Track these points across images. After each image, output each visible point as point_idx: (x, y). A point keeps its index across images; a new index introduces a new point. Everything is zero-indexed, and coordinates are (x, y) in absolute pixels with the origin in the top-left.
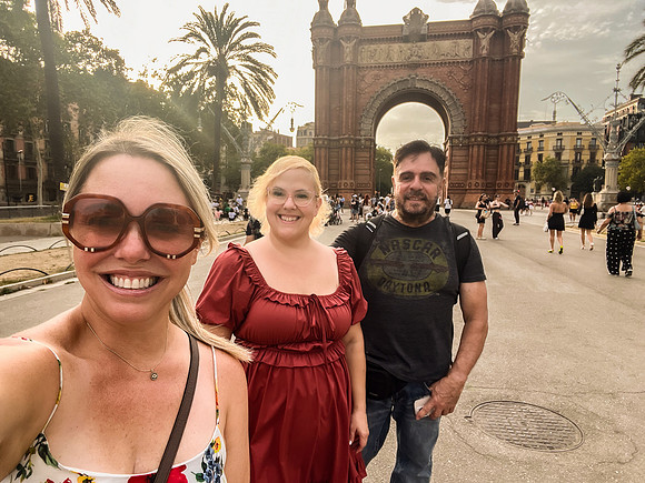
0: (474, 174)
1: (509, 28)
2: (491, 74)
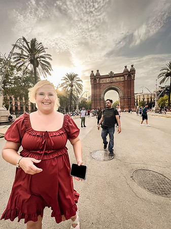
0: (126, 104)
1: (131, 74)
2: (128, 83)
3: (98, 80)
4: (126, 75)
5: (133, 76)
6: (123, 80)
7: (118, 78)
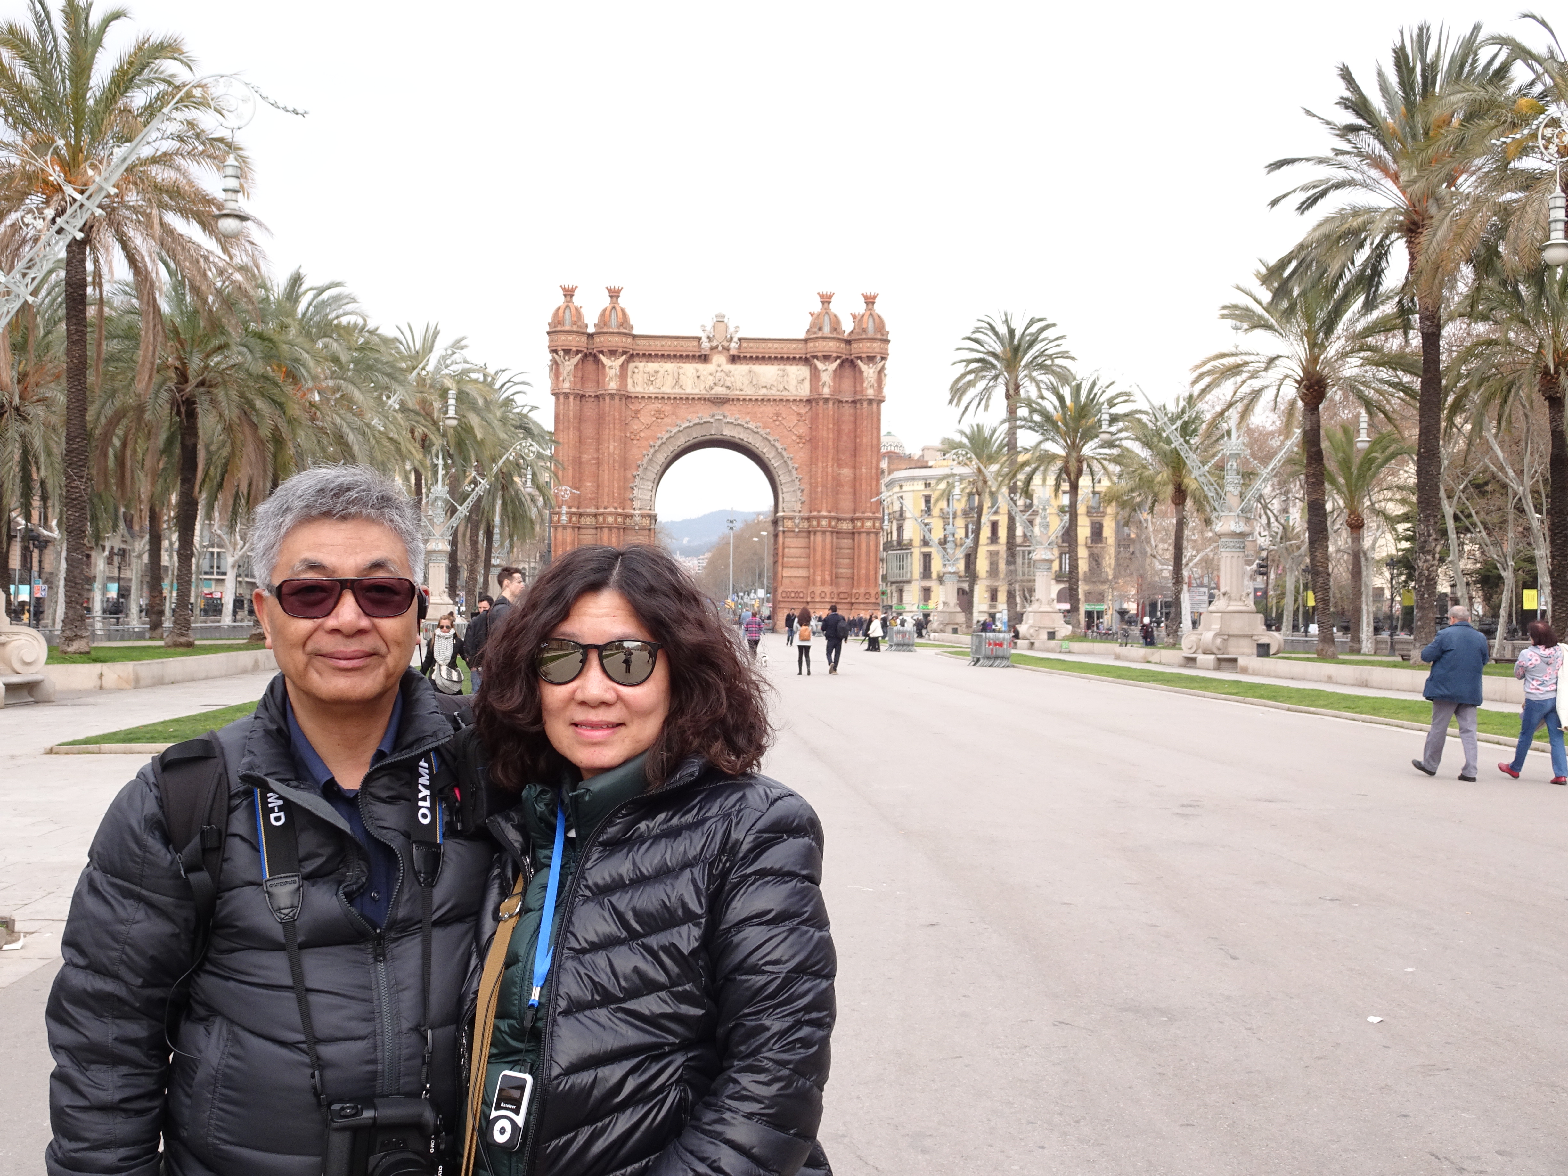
0: (818, 578)
1: (860, 358)
2: (838, 423)
3: (612, 365)
4: (826, 358)
5: (869, 371)
6: (805, 391)
7: (768, 373)
